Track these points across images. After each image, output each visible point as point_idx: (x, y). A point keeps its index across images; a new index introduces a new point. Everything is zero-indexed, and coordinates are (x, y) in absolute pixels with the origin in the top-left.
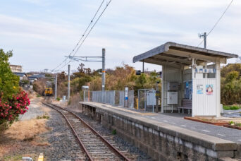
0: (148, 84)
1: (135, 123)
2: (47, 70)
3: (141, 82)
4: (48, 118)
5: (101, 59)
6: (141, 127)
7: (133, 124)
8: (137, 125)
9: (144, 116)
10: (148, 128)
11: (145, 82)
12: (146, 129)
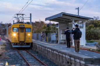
0: (52, 30)
1: (47, 48)
2: (2, 22)
3: (48, 29)
4: (6, 45)
5: (30, 18)
6: (50, 50)
7: (46, 49)
8: (48, 50)
9: (51, 46)
10: (54, 51)
11: (50, 29)
12: (53, 51)
